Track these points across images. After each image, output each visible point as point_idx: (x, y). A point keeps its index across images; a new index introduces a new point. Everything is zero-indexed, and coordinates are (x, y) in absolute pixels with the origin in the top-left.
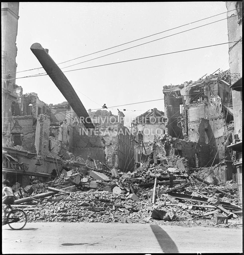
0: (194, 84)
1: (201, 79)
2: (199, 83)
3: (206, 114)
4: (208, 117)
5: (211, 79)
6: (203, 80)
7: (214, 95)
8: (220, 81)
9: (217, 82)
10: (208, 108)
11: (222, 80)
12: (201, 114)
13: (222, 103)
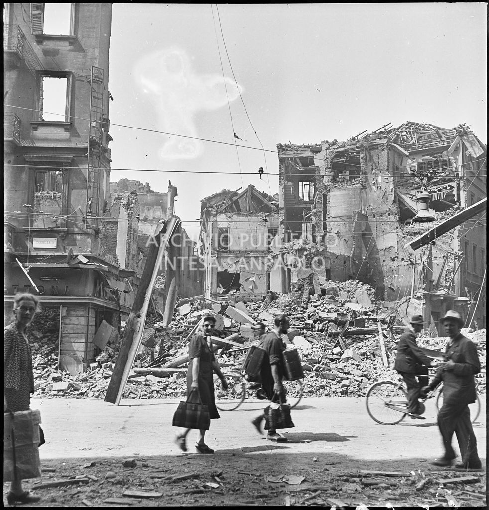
0: (341, 147)
1: (353, 139)
2: (350, 145)
3: (363, 205)
4: (366, 209)
5: (374, 141)
6: (358, 141)
7: (378, 170)
8: (390, 145)
9: (385, 147)
10: (366, 193)
11: (393, 143)
12: (353, 203)
13: (394, 187)
